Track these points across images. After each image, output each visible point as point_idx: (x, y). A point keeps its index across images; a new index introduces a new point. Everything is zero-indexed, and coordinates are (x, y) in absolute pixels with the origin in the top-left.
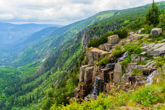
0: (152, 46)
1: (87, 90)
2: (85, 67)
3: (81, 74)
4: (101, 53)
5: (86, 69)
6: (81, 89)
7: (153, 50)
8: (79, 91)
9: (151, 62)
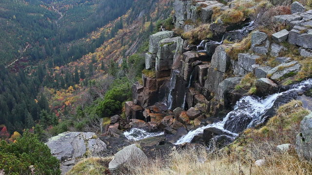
1: (158, 91)
2: (162, 35)
3: (151, 51)
4: (205, 6)
5: (162, 41)
6: (145, 86)
7: (306, 32)
8: (141, 90)
9: (290, 64)
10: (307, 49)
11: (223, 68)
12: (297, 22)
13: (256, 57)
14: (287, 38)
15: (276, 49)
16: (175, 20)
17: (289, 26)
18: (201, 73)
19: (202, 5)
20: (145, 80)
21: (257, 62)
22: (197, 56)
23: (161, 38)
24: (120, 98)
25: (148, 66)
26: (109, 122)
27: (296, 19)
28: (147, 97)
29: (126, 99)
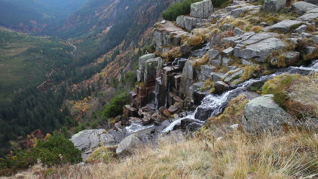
0: (247, 37)
1: (147, 96)
3: (140, 68)
4: (176, 34)
5: (148, 61)
6: (138, 93)
7: (245, 48)
8: (135, 96)
9: (236, 70)
10: (246, 59)
11: (191, 77)
12: (238, 41)
13: (213, 67)
14: (232, 53)
15: (226, 61)
16: (156, 46)
17: (233, 44)
18: (176, 81)
19: (174, 34)
20: (138, 89)
21: (214, 70)
22: (172, 69)
23: (147, 58)
24: (121, 103)
25: (139, 79)
26: (114, 121)
27: (238, 40)
28: (140, 101)
29: (125, 103)
